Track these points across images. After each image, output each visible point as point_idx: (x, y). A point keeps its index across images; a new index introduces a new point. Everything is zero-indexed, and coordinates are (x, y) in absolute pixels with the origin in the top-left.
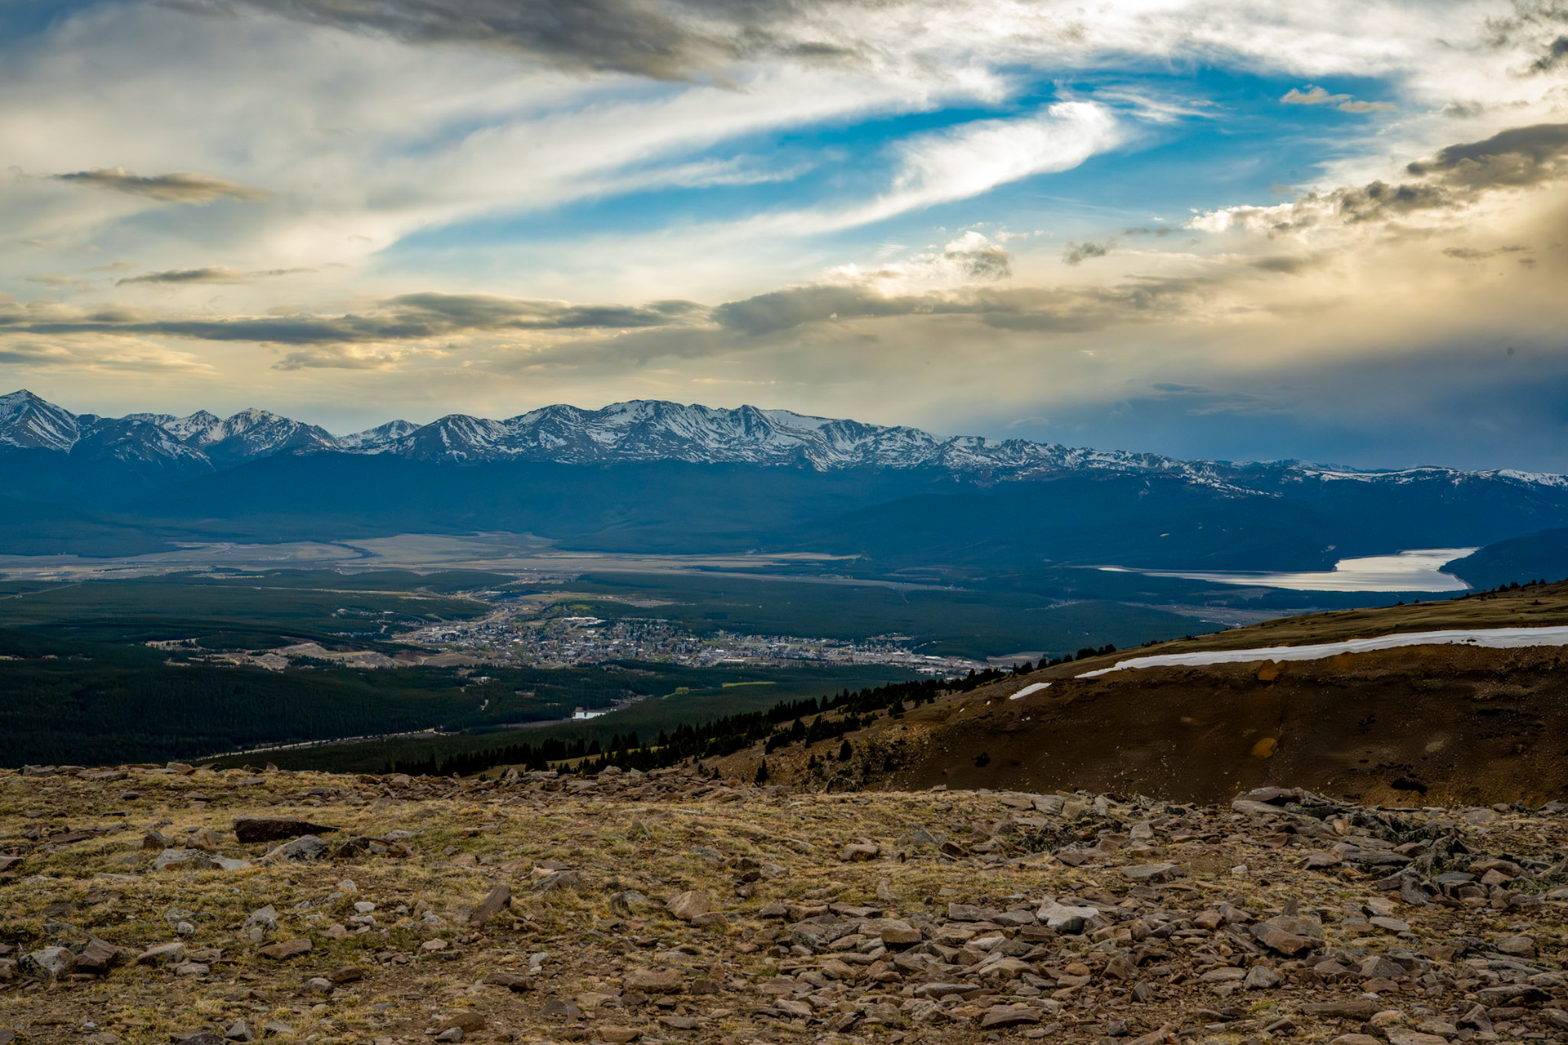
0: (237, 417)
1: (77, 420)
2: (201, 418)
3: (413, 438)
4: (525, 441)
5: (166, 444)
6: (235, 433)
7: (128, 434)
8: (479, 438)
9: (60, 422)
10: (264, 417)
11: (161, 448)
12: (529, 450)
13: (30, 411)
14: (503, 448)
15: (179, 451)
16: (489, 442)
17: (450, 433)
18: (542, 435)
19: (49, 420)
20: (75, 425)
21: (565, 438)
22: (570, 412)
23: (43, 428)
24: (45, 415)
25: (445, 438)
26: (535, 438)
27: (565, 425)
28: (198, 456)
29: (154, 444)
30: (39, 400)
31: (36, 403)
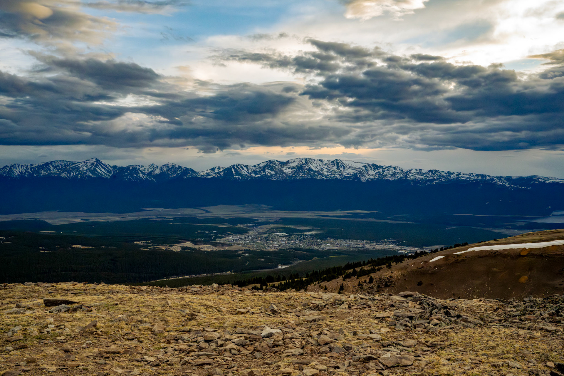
0: (164, 166)
1: (112, 167)
2: (152, 166)
3: (223, 172)
4: (261, 172)
5: (141, 175)
6: (163, 171)
7: (129, 172)
8: (245, 172)
9: (106, 168)
10: (173, 166)
11: (139, 176)
12: (262, 176)
13: (96, 164)
14: (253, 175)
15: (145, 177)
16: (248, 173)
17: (236, 170)
18: (267, 170)
19: (103, 167)
20: (111, 169)
21: (275, 171)
22: (276, 162)
23: (101, 170)
24: (101, 166)
25: (234, 172)
26: (264, 171)
27: (275, 167)
28: (151, 179)
29: (137, 175)
30: (100, 161)
31: (99, 162)
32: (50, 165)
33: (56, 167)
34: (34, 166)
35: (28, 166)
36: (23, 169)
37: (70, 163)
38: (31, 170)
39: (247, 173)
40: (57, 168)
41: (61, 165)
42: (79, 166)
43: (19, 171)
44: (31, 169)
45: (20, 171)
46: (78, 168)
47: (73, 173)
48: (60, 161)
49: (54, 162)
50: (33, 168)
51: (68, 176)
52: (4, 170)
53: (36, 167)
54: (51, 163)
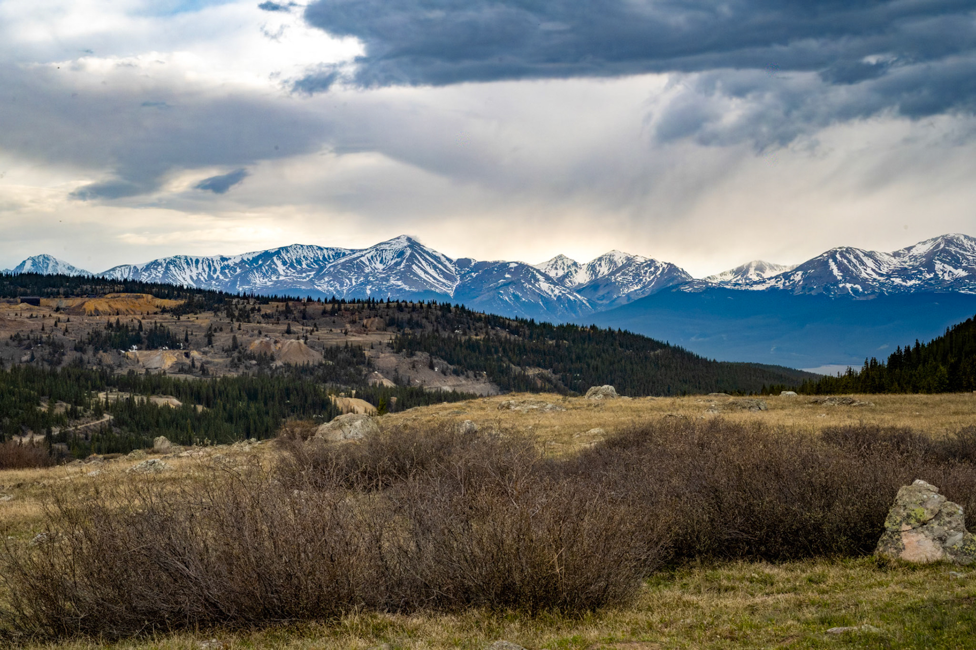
0: (600, 259)
1: (454, 264)
2: (560, 262)
3: (800, 273)
4: (921, 272)
5: (544, 286)
6: (600, 276)
7: (507, 276)
8: (869, 271)
9: (440, 266)
10: (628, 259)
11: (539, 289)
12: (927, 282)
13: (412, 255)
14: (898, 281)
15: (557, 292)
16: (882, 275)
17: (840, 266)
18: (938, 266)
19: (430, 264)
20: (453, 269)
21: (965, 269)
22: (965, 241)
23: (426, 272)
24: (426, 260)
25: (836, 272)
26: (931, 269)
27: (962, 255)
28: (576, 297)
29: (533, 285)
30: (419, 245)
31: (417, 248)
32: (275, 258)
33: (292, 265)
34: (230, 263)
35: (215, 264)
36: (200, 270)
37: (330, 253)
38: (222, 273)
39: (875, 276)
40: (294, 268)
41: (307, 259)
42: (362, 259)
43: (191, 277)
44: (223, 268)
45: (195, 278)
46: (360, 267)
47: (350, 280)
48: (302, 246)
49: (286, 249)
50: (228, 266)
51: (336, 289)
52: (150, 275)
53: (236, 264)
54: (278, 252)
